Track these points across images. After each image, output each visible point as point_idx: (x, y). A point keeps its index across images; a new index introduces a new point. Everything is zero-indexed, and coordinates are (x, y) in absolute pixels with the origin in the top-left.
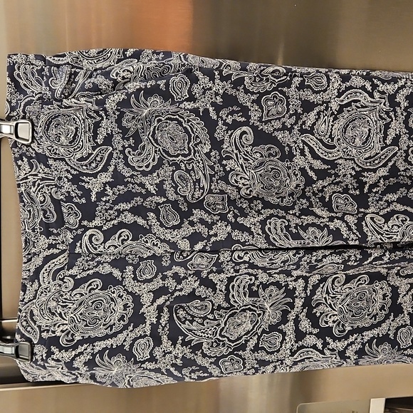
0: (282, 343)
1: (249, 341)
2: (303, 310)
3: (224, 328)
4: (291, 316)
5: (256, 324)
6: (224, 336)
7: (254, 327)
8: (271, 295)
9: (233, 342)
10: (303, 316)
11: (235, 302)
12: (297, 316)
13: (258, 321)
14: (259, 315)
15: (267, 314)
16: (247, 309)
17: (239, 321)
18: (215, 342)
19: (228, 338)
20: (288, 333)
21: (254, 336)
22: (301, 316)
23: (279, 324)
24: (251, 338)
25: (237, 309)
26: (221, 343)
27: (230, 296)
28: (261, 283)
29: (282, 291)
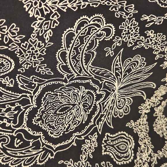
0: (135, 150)
1: (83, 142)
2: (161, 101)
3: (35, 111)
4: (144, 109)
5: (93, 113)
6: (37, 129)
7: (90, 116)
8: (129, 70)
9: (55, 141)
10: (160, 111)
11: (65, 68)
12: (152, 110)
13: (95, 107)
14: (99, 97)
15: (111, 98)
16: (82, 84)
17: (64, 102)
18: (19, 137)
19: (45, 133)
20: (141, 135)
21: (92, 134)
22: (157, 110)
23: (127, 119)
24: (87, 138)
25: (66, 81)
26: (31, 141)
27: (58, 55)
28: (124, 44)
29: (151, 67)
